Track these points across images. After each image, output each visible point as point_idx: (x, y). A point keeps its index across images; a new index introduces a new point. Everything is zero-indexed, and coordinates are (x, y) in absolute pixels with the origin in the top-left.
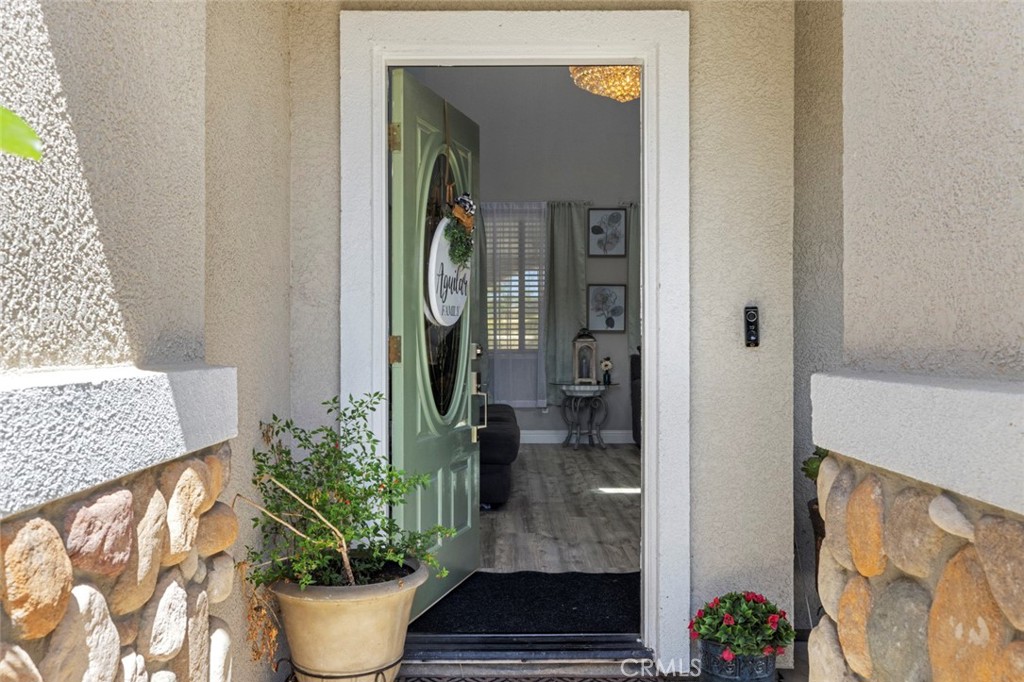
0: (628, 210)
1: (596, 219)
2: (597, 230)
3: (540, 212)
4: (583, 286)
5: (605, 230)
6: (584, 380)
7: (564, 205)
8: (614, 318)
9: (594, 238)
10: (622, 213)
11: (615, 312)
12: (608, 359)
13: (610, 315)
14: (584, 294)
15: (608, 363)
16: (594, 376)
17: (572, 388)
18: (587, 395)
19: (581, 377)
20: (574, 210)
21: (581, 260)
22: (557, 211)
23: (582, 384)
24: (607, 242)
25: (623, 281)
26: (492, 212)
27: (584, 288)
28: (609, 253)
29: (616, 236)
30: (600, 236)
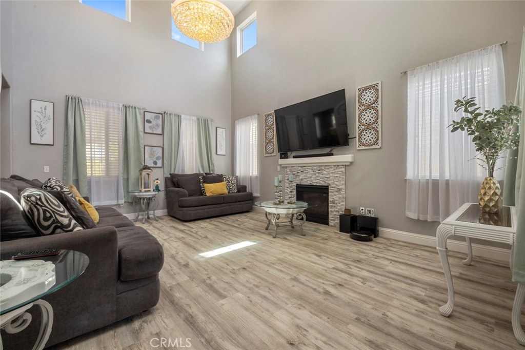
0: (163, 115)
1: (148, 116)
2: (149, 122)
3: (119, 109)
4: (142, 146)
5: (152, 122)
6: (147, 189)
7: (132, 107)
8: (157, 161)
9: (147, 125)
10: (161, 115)
11: (157, 158)
12: (157, 179)
13: (155, 160)
14: (143, 150)
15: (157, 181)
16: (152, 187)
17: (141, 194)
18: (149, 196)
19: (144, 188)
20: (137, 110)
21: (141, 134)
22: (128, 109)
23: (145, 191)
24: (153, 128)
25: (161, 145)
26: (89, 104)
27: (143, 147)
28: (155, 132)
29: (158, 125)
30: (150, 124)
